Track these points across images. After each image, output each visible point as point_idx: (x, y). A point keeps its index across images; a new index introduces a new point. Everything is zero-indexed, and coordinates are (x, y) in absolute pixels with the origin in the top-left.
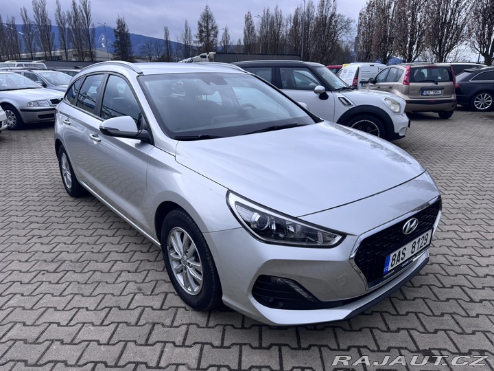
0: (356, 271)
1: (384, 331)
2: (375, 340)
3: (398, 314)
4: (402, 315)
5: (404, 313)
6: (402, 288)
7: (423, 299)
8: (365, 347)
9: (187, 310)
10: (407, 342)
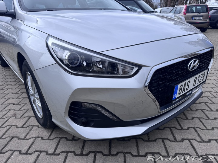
0: (152, 99)
1: (172, 141)
2: (166, 148)
3: (182, 129)
4: (185, 129)
5: (186, 128)
6: (185, 112)
7: (199, 118)
8: (158, 153)
9: (39, 128)
10: (189, 149)
